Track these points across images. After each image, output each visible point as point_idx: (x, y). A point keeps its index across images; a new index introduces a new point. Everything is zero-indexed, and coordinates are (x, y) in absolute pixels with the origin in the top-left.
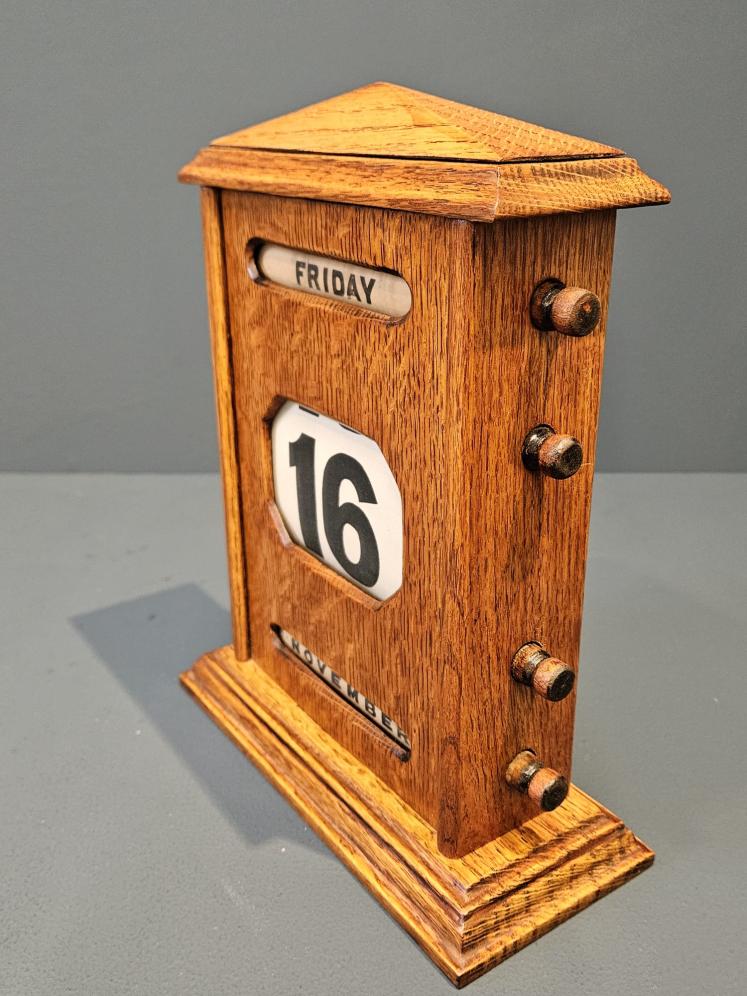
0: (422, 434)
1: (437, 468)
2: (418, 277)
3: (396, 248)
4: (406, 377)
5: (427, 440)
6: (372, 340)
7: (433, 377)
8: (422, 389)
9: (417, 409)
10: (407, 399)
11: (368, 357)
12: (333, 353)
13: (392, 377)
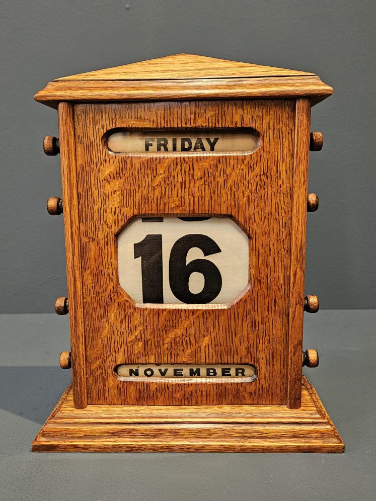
0: (270, 201)
1: (280, 214)
2: (268, 128)
3: (252, 117)
4: (258, 177)
5: (273, 203)
6: (232, 164)
7: (277, 172)
8: (269, 179)
9: (266, 190)
10: (259, 187)
11: (228, 173)
12: (196, 178)
13: (247, 179)
